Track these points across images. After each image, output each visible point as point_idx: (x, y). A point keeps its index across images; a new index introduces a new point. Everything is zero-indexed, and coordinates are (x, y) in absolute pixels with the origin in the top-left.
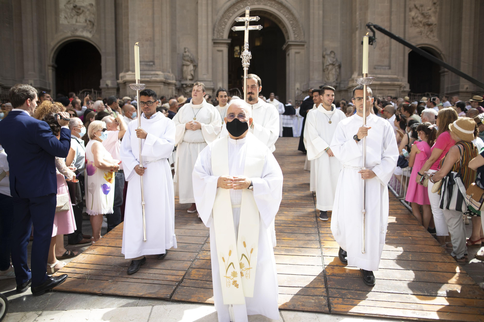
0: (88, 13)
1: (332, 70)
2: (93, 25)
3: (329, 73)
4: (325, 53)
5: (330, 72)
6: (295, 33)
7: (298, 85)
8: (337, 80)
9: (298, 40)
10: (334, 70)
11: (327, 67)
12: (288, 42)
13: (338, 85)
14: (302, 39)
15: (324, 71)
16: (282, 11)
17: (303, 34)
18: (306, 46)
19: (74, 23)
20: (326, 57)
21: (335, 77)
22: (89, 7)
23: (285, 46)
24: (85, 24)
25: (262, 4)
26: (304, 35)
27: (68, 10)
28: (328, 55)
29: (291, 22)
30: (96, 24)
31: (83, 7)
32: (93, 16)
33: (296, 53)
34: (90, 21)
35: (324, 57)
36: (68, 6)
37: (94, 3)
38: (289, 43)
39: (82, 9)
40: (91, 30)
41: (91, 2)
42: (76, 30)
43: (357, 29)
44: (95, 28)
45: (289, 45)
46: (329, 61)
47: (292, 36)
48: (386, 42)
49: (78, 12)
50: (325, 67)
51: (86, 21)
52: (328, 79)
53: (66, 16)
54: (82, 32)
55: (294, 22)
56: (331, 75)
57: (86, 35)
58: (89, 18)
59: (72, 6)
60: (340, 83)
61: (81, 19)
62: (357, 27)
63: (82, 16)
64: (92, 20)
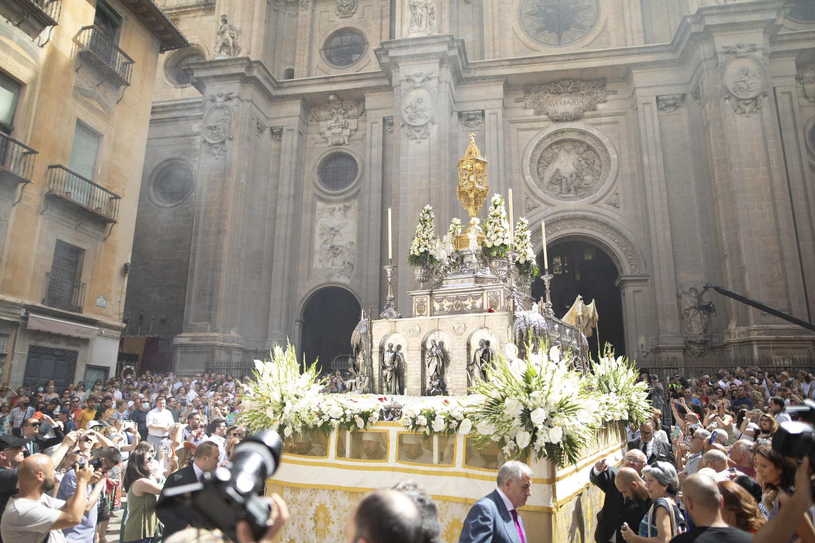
0: (347, 253)
1: (694, 316)
2: (353, 267)
3: (690, 321)
4: (680, 292)
5: (693, 320)
6: (632, 263)
7: (642, 340)
8: (705, 331)
9: (637, 273)
10: (699, 316)
11: (687, 312)
12: (621, 277)
13: (707, 339)
14: (643, 272)
15: (681, 317)
16: (608, 234)
17: (643, 265)
18: (649, 281)
19: (330, 266)
20: (683, 296)
21: (701, 326)
22: (349, 246)
23: (617, 283)
24: (344, 267)
25: (578, 226)
26: (646, 265)
27: (323, 252)
28: (686, 293)
29: (624, 249)
30: (355, 266)
31: (342, 246)
32: (353, 257)
33: (635, 292)
34: (348, 263)
35: (679, 297)
36: (324, 246)
37: (355, 241)
38: (623, 279)
39: (340, 249)
40: (349, 274)
41: (351, 240)
42: (332, 275)
43: (726, 256)
44: (354, 271)
45: (623, 282)
46: (689, 302)
47: (627, 269)
48: (777, 275)
49: (335, 254)
50: (683, 313)
51: (344, 263)
52: (690, 330)
53: (321, 258)
54: (339, 277)
55: (628, 248)
56: (693, 324)
57: (343, 281)
58: (347, 260)
59: (328, 246)
60: (711, 336)
61: (339, 261)
62: (726, 253)
63: (339, 257)
64: (352, 262)
